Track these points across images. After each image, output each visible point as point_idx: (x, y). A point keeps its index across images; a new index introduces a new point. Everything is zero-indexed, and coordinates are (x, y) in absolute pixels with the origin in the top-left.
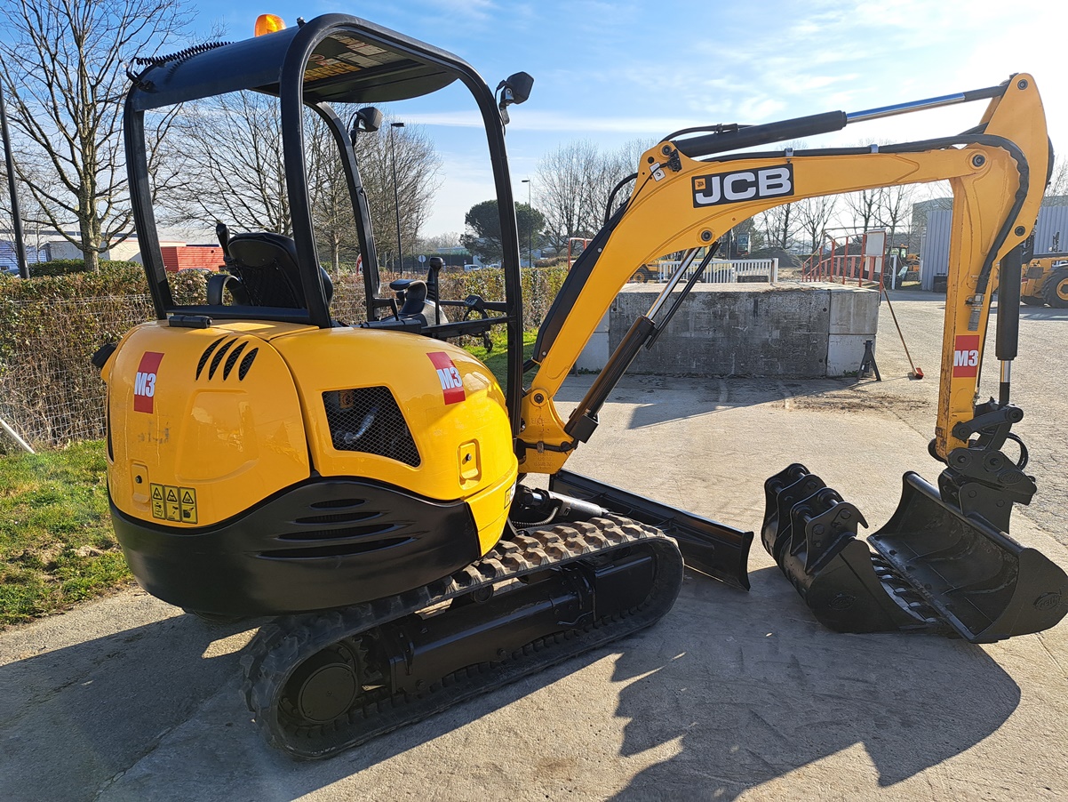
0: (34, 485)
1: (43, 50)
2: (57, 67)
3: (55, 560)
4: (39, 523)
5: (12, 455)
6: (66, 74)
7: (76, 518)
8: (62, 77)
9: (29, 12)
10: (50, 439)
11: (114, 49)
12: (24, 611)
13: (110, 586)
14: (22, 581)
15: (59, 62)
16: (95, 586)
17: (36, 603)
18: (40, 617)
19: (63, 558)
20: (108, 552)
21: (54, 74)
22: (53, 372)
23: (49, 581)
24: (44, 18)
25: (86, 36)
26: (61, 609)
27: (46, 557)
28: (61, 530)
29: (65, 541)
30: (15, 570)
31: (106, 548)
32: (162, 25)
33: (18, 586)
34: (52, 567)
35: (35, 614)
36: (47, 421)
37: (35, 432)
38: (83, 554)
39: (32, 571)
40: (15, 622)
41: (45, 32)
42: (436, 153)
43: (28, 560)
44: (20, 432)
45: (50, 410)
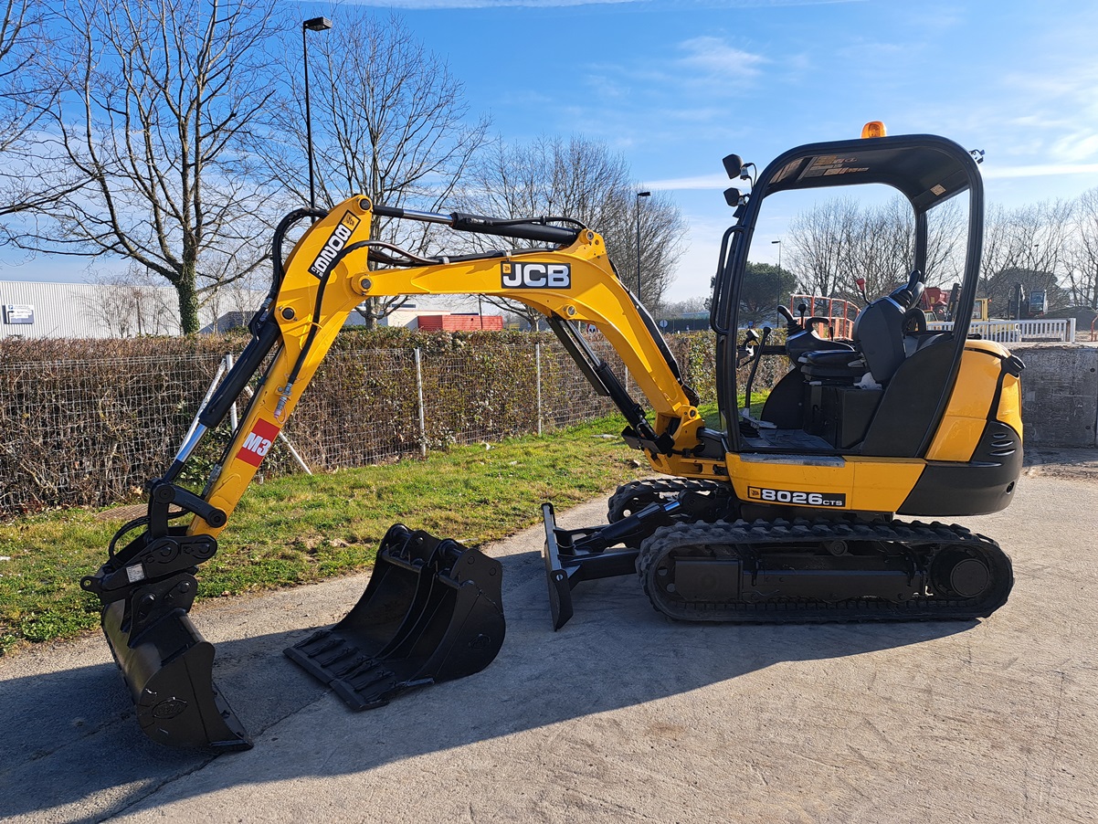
0: (308, 496)
1: (346, 150)
2: (356, 163)
3: (316, 546)
4: (308, 521)
5: (296, 474)
6: (363, 170)
7: (334, 520)
8: (359, 173)
9: (338, 120)
10: (324, 464)
11: (401, 145)
12: (290, 579)
13: (351, 569)
14: (292, 558)
15: (358, 159)
16: (341, 567)
17: (300, 575)
18: (300, 584)
19: (321, 546)
20: (353, 545)
21: (353, 170)
22: (330, 410)
23: (310, 562)
24: (349, 124)
25: (380, 136)
26: (315, 581)
27: (309, 544)
28: (322, 527)
29: (325, 536)
30: (288, 551)
31: (352, 542)
32: (440, 122)
33: (289, 562)
34: (313, 551)
35: (298, 582)
36: (323, 449)
37: (313, 458)
38: (335, 545)
39: (299, 553)
40: (284, 585)
41: (349, 134)
42: (683, 218)
43: (298, 545)
44: (303, 457)
45: (326, 441)
